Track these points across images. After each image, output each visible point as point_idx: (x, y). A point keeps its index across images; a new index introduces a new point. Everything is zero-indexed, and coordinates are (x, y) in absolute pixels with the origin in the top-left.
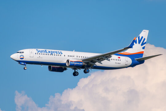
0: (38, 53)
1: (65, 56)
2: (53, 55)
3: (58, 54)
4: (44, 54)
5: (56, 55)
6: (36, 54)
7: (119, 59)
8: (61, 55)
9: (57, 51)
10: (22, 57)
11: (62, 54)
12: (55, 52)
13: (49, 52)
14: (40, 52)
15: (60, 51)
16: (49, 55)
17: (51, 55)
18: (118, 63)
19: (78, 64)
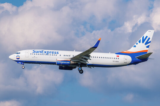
0: (34, 53)
1: (60, 55)
2: (48, 55)
3: (53, 54)
4: (39, 54)
5: (51, 55)
6: (31, 54)
7: (118, 57)
8: (56, 55)
9: (54, 51)
10: (18, 57)
11: (58, 53)
12: (51, 52)
13: (45, 52)
14: (35, 53)
15: (57, 51)
16: (44, 55)
17: (46, 55)
18: (116, 61)
19: (65, 62)
